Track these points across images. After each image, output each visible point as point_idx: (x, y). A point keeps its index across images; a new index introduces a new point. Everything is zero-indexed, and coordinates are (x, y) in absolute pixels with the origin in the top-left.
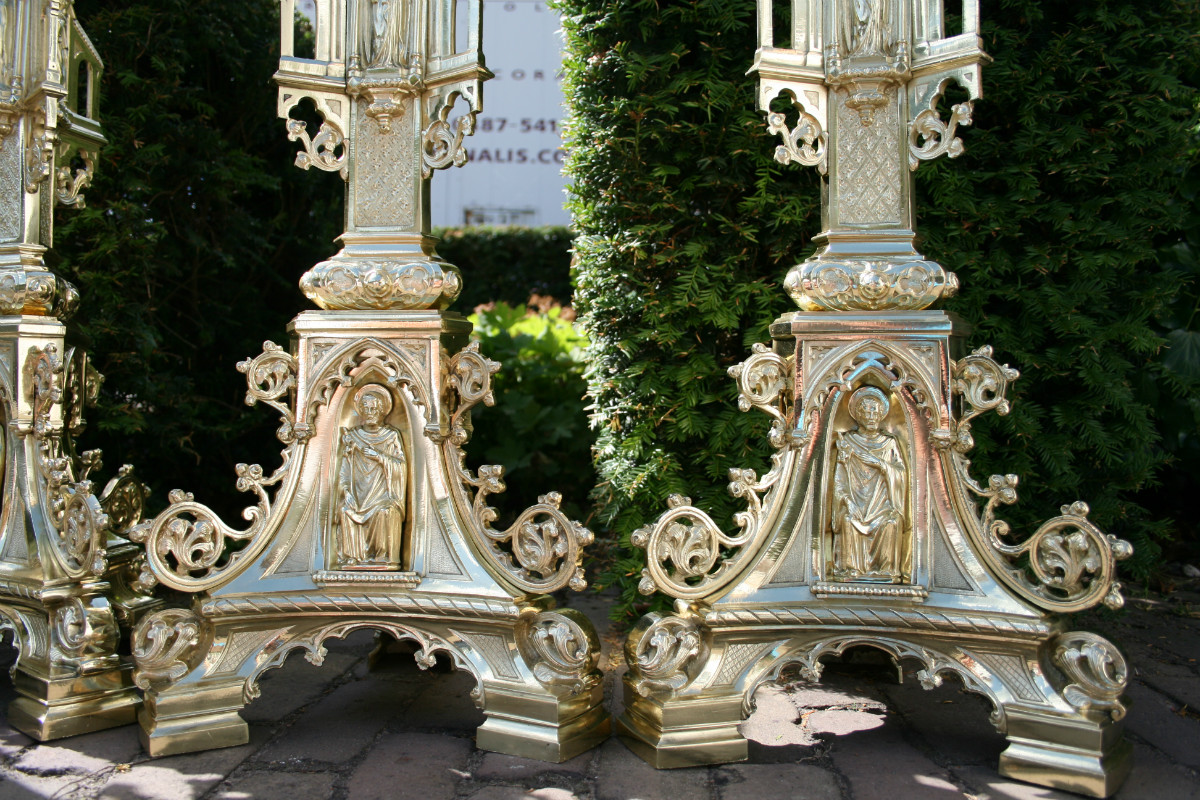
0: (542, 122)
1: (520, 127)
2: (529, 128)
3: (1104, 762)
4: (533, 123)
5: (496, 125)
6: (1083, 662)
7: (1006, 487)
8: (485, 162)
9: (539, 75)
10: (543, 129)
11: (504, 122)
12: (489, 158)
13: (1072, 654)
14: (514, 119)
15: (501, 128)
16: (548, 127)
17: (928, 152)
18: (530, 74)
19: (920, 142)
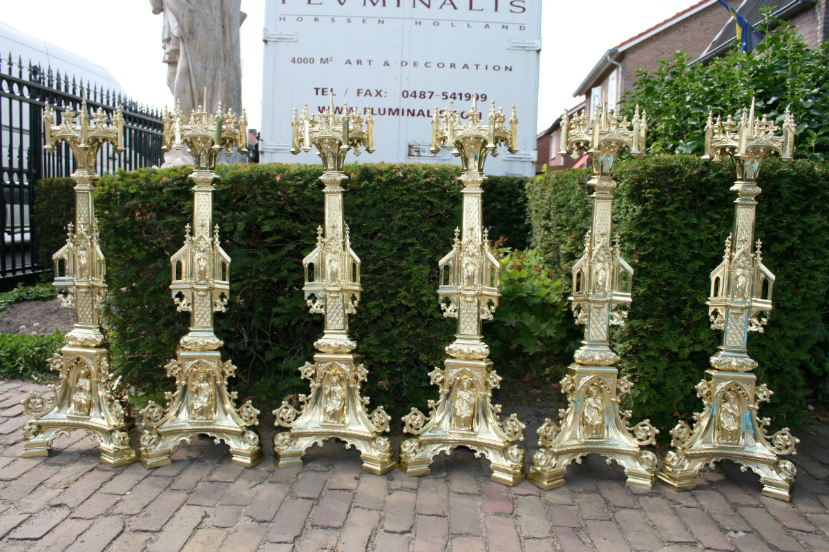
0: (454, 94)
1: (442, 97)
2: (447, 97)
3: (789, 493)
4: (449, 95)
5: (428, 95)
6: (785, 468)
7: (767, 421)
8: (421, 117)
9: (453, 66)
10: (455, 98)
11: (432, 93)
12: (423, 115)
13: (782, 466)
14: (438, 92)
15: (430, 97)
16: (458, 97)
17: (754, 329)
18: (447, 66)
19: (751, 325)
